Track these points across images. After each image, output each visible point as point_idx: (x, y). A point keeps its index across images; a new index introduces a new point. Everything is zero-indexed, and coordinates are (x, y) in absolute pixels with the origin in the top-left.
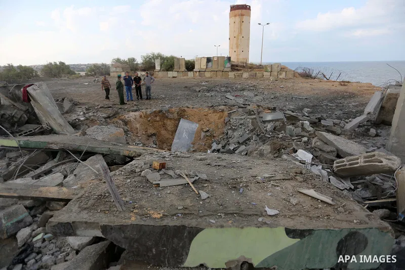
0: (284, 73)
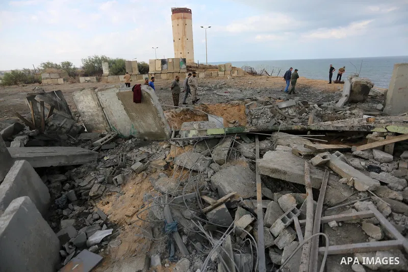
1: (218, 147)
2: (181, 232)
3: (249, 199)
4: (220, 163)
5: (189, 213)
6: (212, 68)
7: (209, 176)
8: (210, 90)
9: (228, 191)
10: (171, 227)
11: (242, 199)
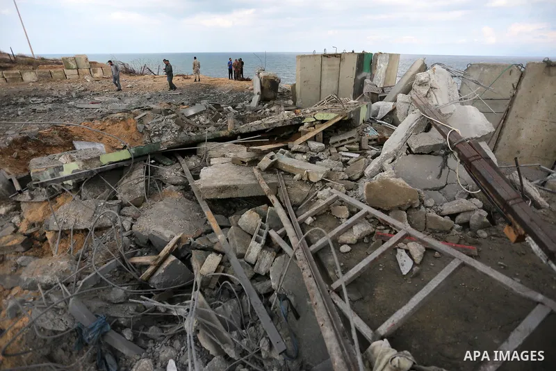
0: (99, 70)
1: (125, 181)
2: (118, 327)
3: (200, 236)
4: (138, 203)
5: (119, 292)
6: (49, 63)
7: (127, 227)
8: (59, 100)
9: (168, 236)
10: (97, 328)
11: (192, 240)
